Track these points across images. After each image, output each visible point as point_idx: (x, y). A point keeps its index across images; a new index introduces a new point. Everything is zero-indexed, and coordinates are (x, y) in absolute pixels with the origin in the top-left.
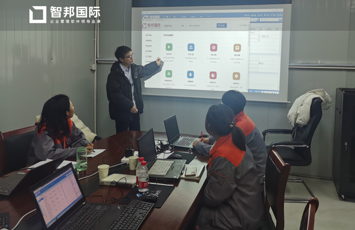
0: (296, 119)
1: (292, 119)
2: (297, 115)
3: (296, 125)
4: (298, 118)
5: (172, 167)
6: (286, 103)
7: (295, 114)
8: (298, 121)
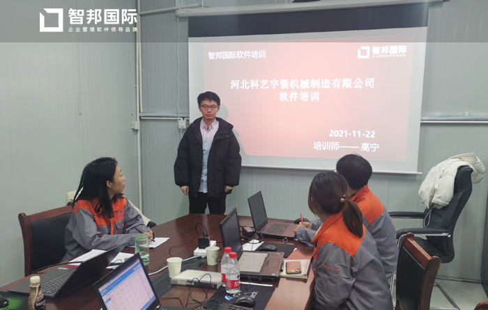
0: (432, 197)
1: (426, 197)
2: (434, 191)
3: (432, 205)
4: (436, 196)
5: (266, 262)
6: (415, 175)
7: (430, 189)
8: (435, 200)
